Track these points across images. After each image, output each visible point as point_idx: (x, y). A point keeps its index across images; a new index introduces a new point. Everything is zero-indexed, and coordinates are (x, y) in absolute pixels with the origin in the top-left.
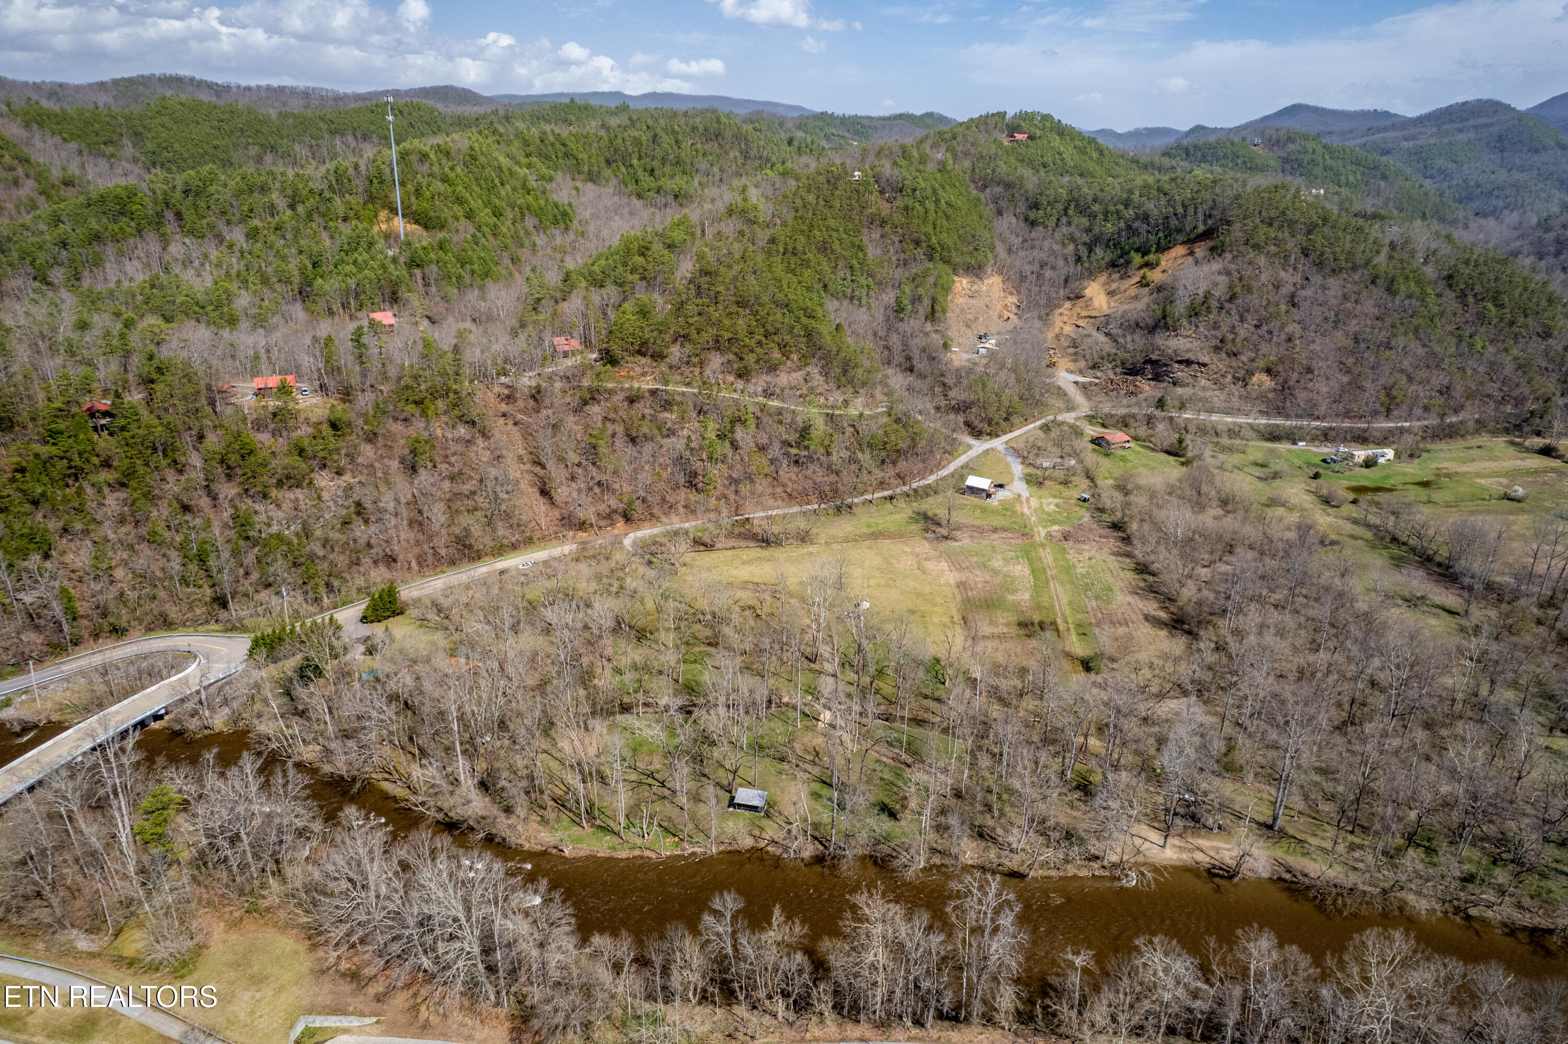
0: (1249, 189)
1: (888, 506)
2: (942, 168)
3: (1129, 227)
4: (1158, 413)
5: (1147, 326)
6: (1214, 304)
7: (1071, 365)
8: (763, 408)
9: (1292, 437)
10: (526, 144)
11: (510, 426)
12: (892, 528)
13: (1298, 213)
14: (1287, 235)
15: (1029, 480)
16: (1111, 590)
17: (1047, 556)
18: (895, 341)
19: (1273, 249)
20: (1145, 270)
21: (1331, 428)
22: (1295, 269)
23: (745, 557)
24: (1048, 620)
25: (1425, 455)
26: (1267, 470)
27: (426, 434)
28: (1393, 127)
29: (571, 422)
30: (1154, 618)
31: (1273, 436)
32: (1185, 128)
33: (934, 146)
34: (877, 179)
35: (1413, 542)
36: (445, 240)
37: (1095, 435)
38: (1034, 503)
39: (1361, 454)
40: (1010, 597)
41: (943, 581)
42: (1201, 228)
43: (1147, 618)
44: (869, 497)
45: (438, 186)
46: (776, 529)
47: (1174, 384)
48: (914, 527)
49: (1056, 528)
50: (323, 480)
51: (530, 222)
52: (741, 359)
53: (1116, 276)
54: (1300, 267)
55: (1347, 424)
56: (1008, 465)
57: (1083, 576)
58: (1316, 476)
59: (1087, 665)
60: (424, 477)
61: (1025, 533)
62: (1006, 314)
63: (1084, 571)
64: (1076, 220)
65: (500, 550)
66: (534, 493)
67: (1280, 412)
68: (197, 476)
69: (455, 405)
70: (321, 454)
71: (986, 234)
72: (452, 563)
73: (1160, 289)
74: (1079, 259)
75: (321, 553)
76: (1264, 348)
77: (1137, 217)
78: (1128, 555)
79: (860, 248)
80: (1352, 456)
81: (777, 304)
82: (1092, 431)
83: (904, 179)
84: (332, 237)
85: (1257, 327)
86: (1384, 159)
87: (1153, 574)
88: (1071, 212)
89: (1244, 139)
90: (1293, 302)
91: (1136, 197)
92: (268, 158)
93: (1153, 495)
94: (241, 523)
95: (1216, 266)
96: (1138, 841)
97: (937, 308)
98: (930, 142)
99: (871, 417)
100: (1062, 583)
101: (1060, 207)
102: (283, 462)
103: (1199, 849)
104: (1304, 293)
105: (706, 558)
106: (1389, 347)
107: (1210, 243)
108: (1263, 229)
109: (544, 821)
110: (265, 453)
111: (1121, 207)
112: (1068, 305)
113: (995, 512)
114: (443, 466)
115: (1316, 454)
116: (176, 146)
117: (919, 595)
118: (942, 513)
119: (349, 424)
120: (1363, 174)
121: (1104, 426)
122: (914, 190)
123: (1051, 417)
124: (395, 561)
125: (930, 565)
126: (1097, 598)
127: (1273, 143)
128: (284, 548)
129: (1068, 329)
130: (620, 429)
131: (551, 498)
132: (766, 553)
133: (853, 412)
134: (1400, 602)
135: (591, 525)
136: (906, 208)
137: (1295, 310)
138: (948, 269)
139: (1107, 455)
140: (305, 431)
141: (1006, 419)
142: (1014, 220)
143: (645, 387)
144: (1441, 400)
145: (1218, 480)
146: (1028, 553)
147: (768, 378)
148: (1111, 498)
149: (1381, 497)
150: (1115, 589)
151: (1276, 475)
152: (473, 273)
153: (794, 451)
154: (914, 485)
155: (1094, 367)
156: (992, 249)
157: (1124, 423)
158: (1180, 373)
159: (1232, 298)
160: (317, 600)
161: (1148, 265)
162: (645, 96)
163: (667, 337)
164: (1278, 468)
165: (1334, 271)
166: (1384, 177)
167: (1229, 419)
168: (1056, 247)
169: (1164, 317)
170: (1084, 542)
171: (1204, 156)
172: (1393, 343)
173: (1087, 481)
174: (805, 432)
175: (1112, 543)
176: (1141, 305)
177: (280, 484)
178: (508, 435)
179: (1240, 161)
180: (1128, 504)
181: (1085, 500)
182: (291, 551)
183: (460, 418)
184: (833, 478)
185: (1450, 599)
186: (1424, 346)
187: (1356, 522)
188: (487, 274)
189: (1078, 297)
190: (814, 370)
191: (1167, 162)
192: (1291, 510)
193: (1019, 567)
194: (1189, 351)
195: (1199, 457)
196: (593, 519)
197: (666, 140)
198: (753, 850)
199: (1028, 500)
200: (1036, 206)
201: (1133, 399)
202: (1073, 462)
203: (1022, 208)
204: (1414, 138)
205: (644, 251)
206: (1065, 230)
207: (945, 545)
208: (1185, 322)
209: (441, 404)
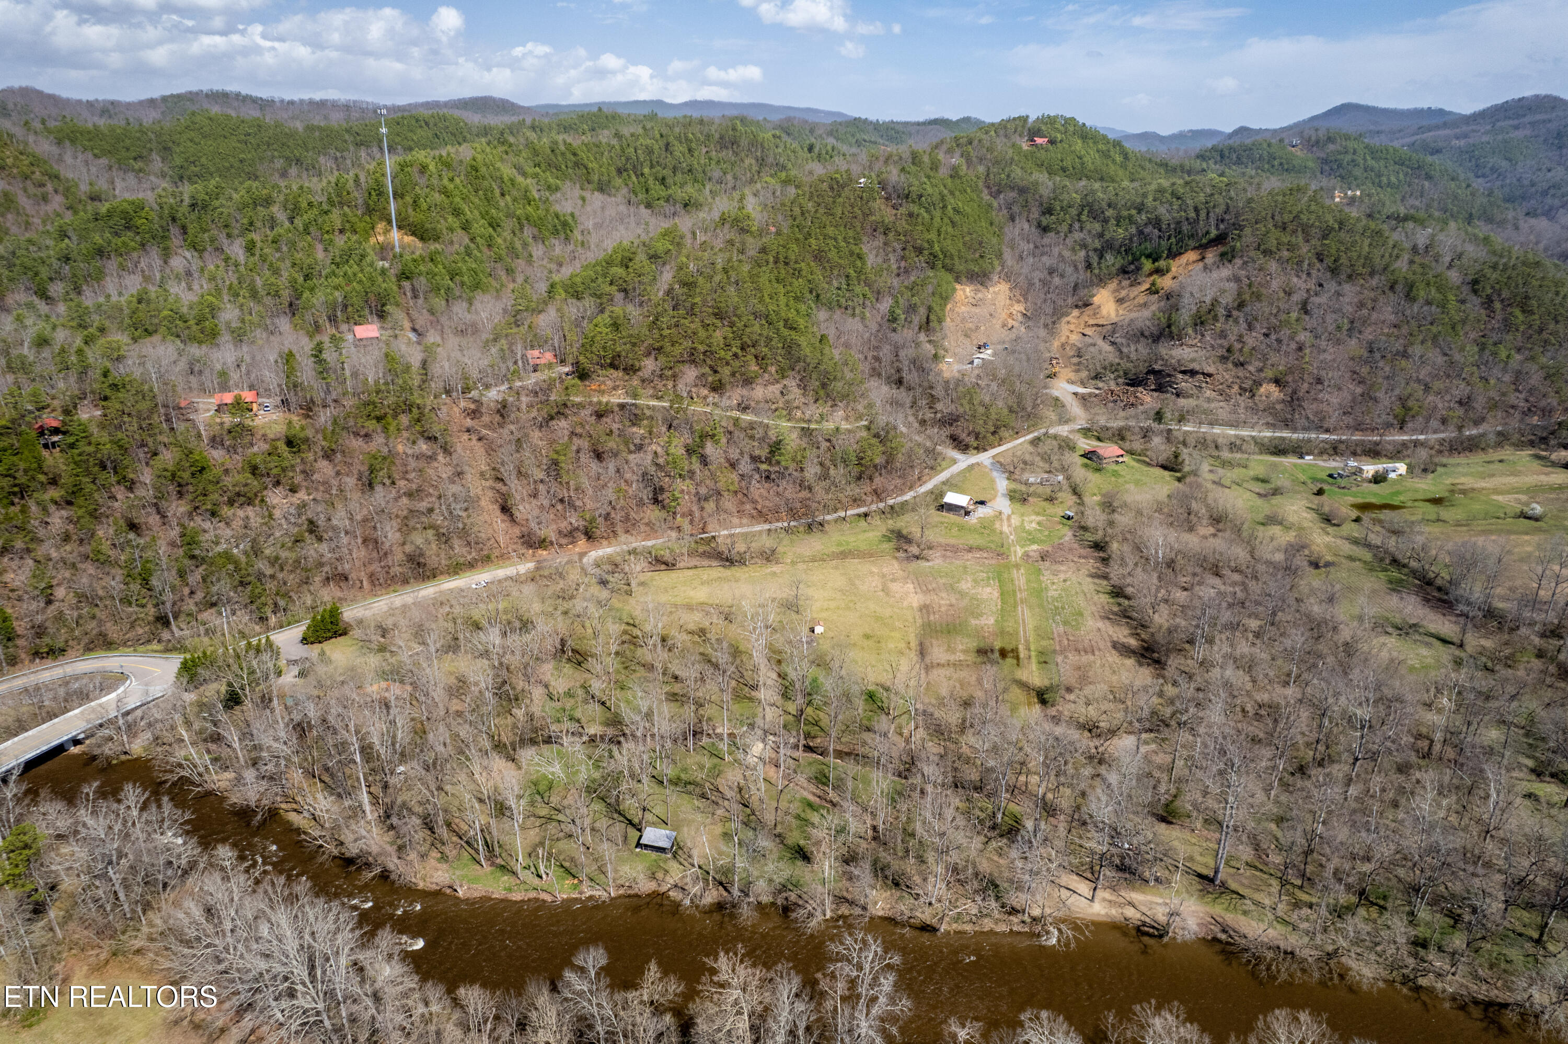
0: (1263, 193)
1: (863, 523)
2: (955, 174)
3: (1141, 232)
4: (1155, 426)
5: (1152, 335)
6: (1221, 311)
7: (1072, 376)
8: (736, 421)
9: (1298, 450)
10: (536, 153)
11: (474, 442)
12: (863, 547)
13: (1313, 217)
14: (1300, 239)
15: (1013, 496)
16: (1081, 614)
17: (1020, 578)
18: (886, 352)
19: (1286, 254)
20: (1155, 276)
21: (1341, 442)
22: (1309, 274)
23: (705, 577)
24: (1009, 647)
25: (1440, 470)
26: (1268, 486)
27: (386, 450)
28: (1445, 125)
29: (536, 435)
30: (1123, 645)
31: (1279, 450)
32: (1229, 130)
33: (950, 151)
34: (883, 185)
35: (1414, 564)
36: (437, 252)
37: (1088, 448)
38: (1015, 521)
39: (1370, 469)
40: (974, 622)
41: (905, 603)
42: (1214, 233)
43: (1116, 645)
44: (842, 514)
45: (438, 197)
46: (741, 547)
47: (1178, 395)
48: (887, 546)
49: (1035, 547)
50: (277, 498)
51: (528, 232)
52: (716, 372)
53: (1126, 283)
54: (1314, 272)
55: (1357, 437)
56: (993, 481)
57: (1055, 599)
58: (1320, 492)
59: (1042, 697)
60: (380, 495)
61: (1001, 552)
62: (1011, 322)
63: (1055, 594)
64: (1088, 226)
65: (456, 569)
66: (496, 509)
67: (1287, 424)
68: (146, 493)
69: (419, 420)
70: (275, 471)
71: (994, 240)
72: (406, 582)
73: (1168, 297)
74: (1089, 266)
75: (269, 572)
76: (1274, 358)
77: (1149, 222)
78: (1105, 577)
79: (860, 257)
80: (1361, 470)
81: (756, 315)
82: (1085, 444)
83: (910, 185)
84: (326, 250)
85: (1266, 335)
86: (1429, 159)
87: (1128, 598)
88: (1084, 218)
89: (1281, 141)
90: (1305, 308)
91: (1149, 201)
92: (293, 171)
93: (1139, 513)
94: (189, 541)
95: (1226, 272)
96: (1065, 893)
97: (932, 317)
98: (945, 147)
99: (849, 431)
100: (1031, 607)
101: (1074, 212)
102: (236, 479)
103: (1131, 904)
104: (1317, 300)
105: (665, 578)
106: (1405, 355)
107: (1221, 249)
108: (1275, 234)
109: (444, 858)
110: (217, 471)
111: (1134, 212)
112: (1076, 312)
113: (972, 530)
114: (402, 483)
115: (1323, 469)
116: (203, 160)
117: (878, 618)
118: (915, 532)
119: (306, 440)
120: (1406, 175)
121: (1099, 439)
122: (921, 196)
123: (1043, 431)
124: (346, 579)
125: (895, 587)
126: (1066, 623)
127: (1312, 144)
128: (231, 567)
129: (1075, 338)
130: (585, 444)
131: (512, 515)
132: (728, 573)
133: (830, 425)
134: (1390, 630)
135: (552, 543)
136: (911, 215)
137: (1307, 318)
138: (949, 277)
139: (1098, 470)
140: (260, 447)
141: (994, 433)
142: (1026, 226)
143: (615, 400)
144: (1460, 412)
145: (1211, 496)
146: (1000, 576)
147: (745, 392)
148: (1095, 517)
149: (1385, 515)
150: (1086, 613)
151: (1276, 492)
152: (463, 284)
153: (764, 467)
154: (891, 502)
155: (1097, 377)
156: (999, 255)
157: (1120, 436)
158: (1184, 383)
159: (1241, 306)
160: (263, 619)
161: (1159, 272)
162: (686, 104)
163: (641, 350)
164: (1279, 483)
165: (1350, 277)
166: (1429, 177)
167: (1232, 432)
168: (1067, 254)
169: (1169, 326)
170: (1061, 563)
171: (1238, 158)
172: (1410, 351)
173: (1074, 498)
174: (776, 447)
175: (1091, 564)
176: (1146, 313)
177: (231, 502)
178: (472, 450)
179: (1276, 163)
180: (1111, 523)
181: (1069, 518)
182: (237, 569)
183: (422, 433)
184: (805, 494)
185: (1445, 626)
186: (1446, 355)
187: (1355, 542)
188: (477, 286)
189: (1087, 305)
190: (791, 383)
191: (1198, 164)
192: (1288, 528)
193: (989, 590)
194: (1193, 360)
195: (1195, 473)
196: (553, 537)
197: (679, 149)
198: (655, 895)
199: (1009, 517)
200: (1049, 211)
201: (1132, 411)
202: (1060, 478)
203: (1035, 214)
204: (1466, 136)
205: (626, 263)
206: (1077, 236)
207: (915, 565)
208: (1190, 331)
209: (404, 419)
